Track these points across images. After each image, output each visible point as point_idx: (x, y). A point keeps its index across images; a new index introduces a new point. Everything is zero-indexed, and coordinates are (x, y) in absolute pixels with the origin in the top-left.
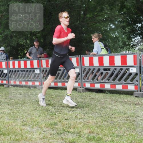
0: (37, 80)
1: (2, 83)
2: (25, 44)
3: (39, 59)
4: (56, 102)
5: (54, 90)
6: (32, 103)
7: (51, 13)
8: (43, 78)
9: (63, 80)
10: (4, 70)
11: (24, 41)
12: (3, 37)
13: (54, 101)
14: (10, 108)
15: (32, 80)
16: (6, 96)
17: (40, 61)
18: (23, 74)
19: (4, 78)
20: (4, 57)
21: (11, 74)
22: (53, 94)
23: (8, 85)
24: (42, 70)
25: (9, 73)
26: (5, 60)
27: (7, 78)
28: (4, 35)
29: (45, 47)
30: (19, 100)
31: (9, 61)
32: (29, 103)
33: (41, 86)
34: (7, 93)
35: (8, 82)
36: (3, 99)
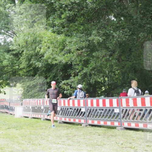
0: (116, 120)
1: (79, 123)
2: (103, 82)
3: (118, 98)
4: (138, 145)
5: (135, 132)
6: (112, 145)
7: (130, 49)
8: (122, 118)
9: (145, 121)
10: (82, 109)
11: (102, 78)
12: (82, 75)
13: (136, 144)
14: (89, 150)
15: (111, 120)
16: (84, 136)
17: (120, 100)
18: (101, 113)
19: (82, 116)
20: (82, 95)
21: (90, 113)
22: (134, 136)
23: (86, 124)
24: (121, 110)
25: (87, 112)
26: (82, 98)
27: (85, 117)
28: (83, 73)
29: (124, 85)
30: (97, 141)
31: (87, 99)
32: (108, 145)
33: (120, 127)
34: (85, 133)
35: (86, 121)
36: (81, 139)
